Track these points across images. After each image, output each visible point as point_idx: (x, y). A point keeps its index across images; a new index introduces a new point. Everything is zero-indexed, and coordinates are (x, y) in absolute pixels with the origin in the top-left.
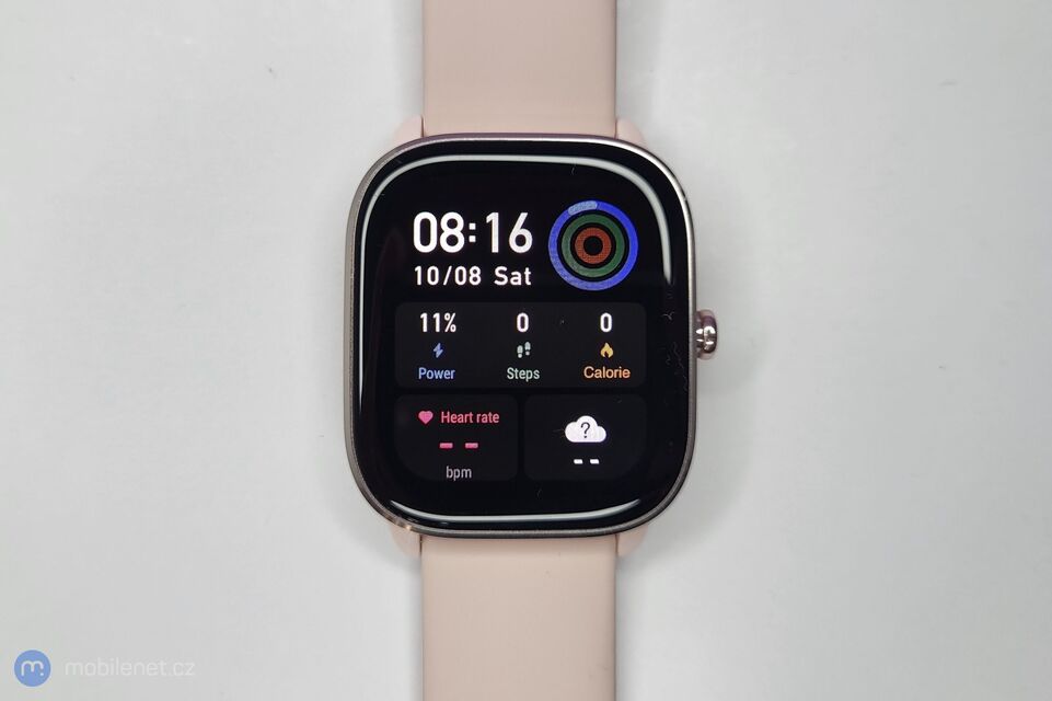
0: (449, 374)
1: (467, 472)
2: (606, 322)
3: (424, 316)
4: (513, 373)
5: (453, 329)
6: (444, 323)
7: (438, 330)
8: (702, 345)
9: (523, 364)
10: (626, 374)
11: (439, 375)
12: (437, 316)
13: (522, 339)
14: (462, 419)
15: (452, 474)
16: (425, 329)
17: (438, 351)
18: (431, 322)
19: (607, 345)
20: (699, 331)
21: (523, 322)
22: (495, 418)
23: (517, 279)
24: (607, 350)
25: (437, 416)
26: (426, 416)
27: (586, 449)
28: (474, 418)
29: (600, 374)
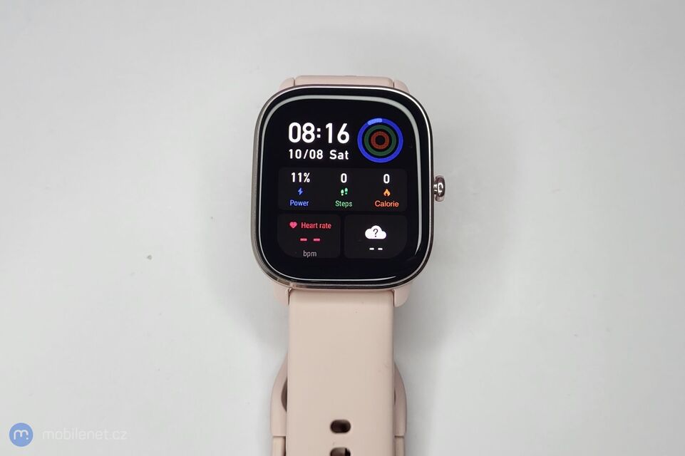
0: (305, 203)
1: (314, 254)
2: (387, 179)
3: (294, 174)
4: (338, 203)
5: (308, 181)
6: (303, 178)
7: (300, 181)
8: (437, 193)
9: (344, 199)
10: (396, 205)
11: (300, 204)
12: (300, 174)
13: (343, 186)
14: (312, 226)
15: (306, 254)
16: (294, 181)
17: (300, 191)
18: (297, 177)
19: (387, 190)
20: (435, 186)
21: (344, 178)
22: (329, 226)
23: (341, 157)
24: (387, 192)
25: (299, 225)
26: (293, 225)
27: (376, 243)
28: (318, 226)
29: (383, 205)
